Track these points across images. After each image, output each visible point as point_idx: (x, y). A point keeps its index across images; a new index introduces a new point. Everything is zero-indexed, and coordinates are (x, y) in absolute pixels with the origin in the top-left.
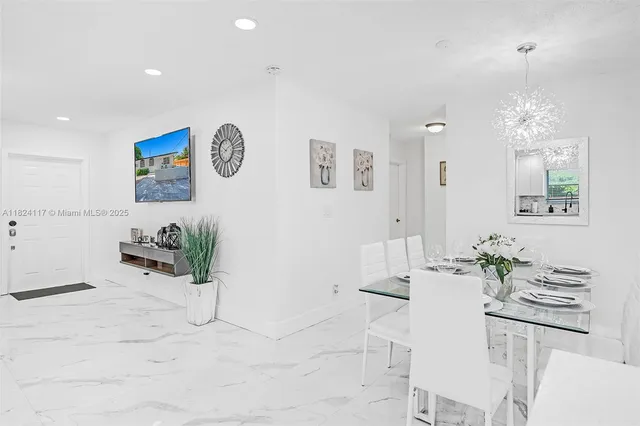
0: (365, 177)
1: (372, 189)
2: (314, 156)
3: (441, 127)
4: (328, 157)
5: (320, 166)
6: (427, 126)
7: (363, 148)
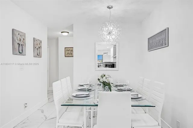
0: (38, 52)
1: (41, 57)
2: (15, 38)
3: (67, 33)
4: (22, 40)
5: (18, 43)
6: (62, 32)
7: (37, 38)
